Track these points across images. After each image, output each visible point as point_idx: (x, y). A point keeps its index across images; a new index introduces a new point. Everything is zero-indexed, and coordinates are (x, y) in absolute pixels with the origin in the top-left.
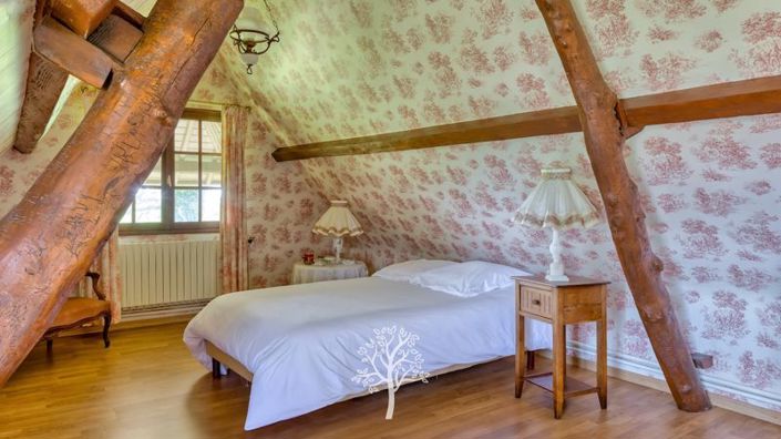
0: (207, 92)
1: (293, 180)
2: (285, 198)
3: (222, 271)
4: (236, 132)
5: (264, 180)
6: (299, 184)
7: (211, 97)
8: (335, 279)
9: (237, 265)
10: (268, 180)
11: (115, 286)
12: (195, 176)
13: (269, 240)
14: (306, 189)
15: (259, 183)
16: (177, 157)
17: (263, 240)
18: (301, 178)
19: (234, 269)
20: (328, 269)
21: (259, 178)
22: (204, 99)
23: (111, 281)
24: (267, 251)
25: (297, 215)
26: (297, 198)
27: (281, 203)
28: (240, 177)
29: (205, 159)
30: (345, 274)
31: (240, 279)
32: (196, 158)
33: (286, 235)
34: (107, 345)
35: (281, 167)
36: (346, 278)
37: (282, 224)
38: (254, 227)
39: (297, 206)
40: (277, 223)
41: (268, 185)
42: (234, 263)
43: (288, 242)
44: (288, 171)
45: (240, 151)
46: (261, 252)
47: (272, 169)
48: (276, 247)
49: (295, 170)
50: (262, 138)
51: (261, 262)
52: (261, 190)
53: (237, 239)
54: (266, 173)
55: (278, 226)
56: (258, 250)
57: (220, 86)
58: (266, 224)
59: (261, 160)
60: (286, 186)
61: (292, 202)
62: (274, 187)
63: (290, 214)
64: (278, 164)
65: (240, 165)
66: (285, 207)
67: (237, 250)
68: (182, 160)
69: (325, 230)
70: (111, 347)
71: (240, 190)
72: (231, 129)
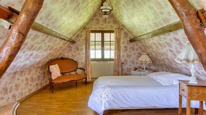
0: (112, 26)
1: (135, 47)
2: (133, 52)
3: (115, 71)
4: (118, 35)
5: (127, 47)
6: (137, 48)
7: (113, 27)
8: (140, 75)
9: (118, 69)
10: (128, 48)
11: (90, 73)
12: (109, 47)
13: (129, 63)
14: (139, 50)
15: (125, 48)
16: (105, 42)
17: (127, 63)
18: (138, 47)
19: (117, 70)
20: (139, 73)
21: (125, 47)
22: (111, 28)
23: (88, 71)
24: (128, 66)
25: (136, 57)
26: (137, 52)
27: (132, 54)
28: (119, 47)
29: (111, 42)
30: (144, 74)
31: (119, 73)
32: (109, 42)
33: (133, 62)
34: (86, 85)
35: (132, 44)
36: (144, 75)
37: (132, 59)
38: (124, 60)
39: (137, 54)
40: (131, 59)
41: (128, 49)
42: (117, 69)
43: (134, 64)
44: (134, 45)
45: (119, 40)
46: (126, 66)
47: (129, 44)
48: (130, 66)
49: (136, 44)
50: (126, 36)
51: (126, 69)
52: (126, 50)
53: (118, 63)
54: (128, 46)
55: (131, 60)
56: (125, 66)
57: (115, 24)
58: (128, 59)
59: (126, 42)
60: (133, 49)
61: (135, 53)
62: (130, 49)
63: (134, 57)
64: (131, 43)
65: (119, 44)
66: (133, 55)
67: (118, 66)
68: (106, 43)
69: (140, 61)
70: (87, 86)
71: (119, 50)
72: (117, 35)
